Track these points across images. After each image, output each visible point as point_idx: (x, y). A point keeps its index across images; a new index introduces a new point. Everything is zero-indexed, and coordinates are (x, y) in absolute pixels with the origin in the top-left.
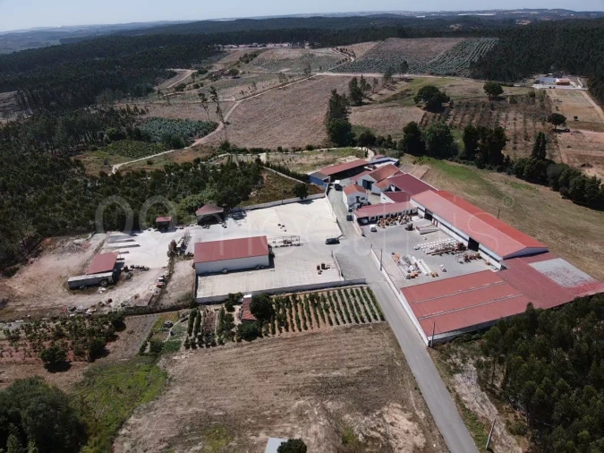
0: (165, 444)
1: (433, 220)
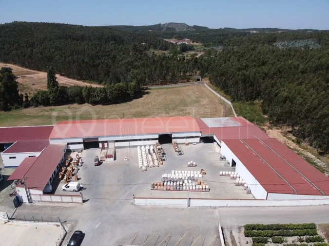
1: (100, 145)
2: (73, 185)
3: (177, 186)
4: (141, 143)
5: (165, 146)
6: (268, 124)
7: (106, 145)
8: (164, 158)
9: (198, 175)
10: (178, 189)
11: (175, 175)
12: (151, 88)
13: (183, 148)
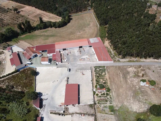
0: (140, 102)
1: (66, 50)
2: (65, 60)
3: (84, 59)
4: (75, 48)
5: (81, 49)
6: (106, 38)
7: (68, 50)
8: (81, 52)
9: (88, 57)
10: (84, 60)
11: (83, 57)
12: (72, 15)
13: (85, 49)
